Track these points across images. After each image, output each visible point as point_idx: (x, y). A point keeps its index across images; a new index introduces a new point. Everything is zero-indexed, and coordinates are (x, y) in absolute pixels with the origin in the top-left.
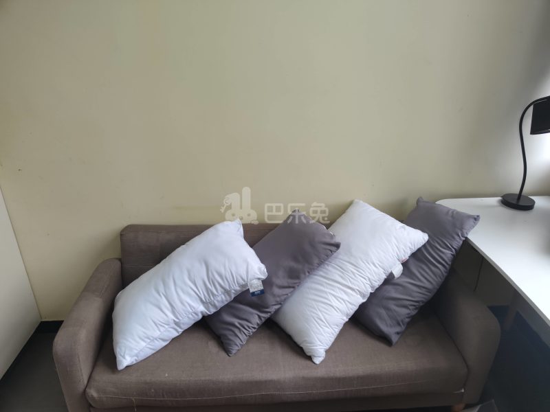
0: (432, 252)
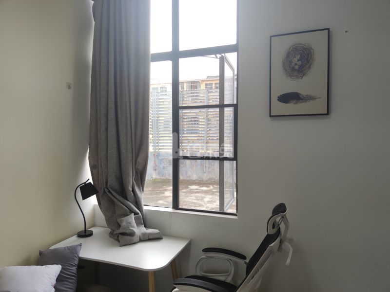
0: (67, 272)
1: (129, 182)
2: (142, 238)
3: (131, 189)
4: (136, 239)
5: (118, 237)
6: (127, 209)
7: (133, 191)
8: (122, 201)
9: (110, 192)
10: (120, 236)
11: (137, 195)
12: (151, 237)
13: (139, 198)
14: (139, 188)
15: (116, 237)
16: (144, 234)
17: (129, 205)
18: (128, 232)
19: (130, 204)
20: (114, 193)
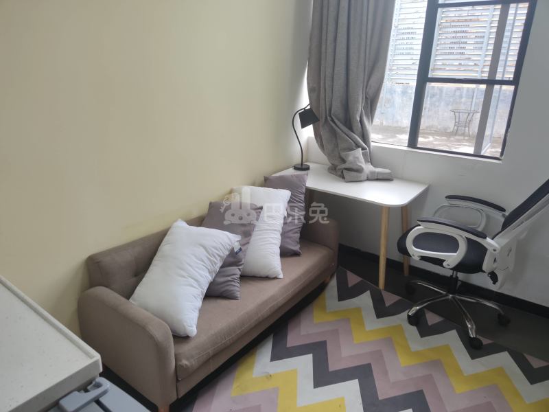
1: (357, 110)
2: (370, 177)
3: (359, 119)
4: (364, 176)
5: (342, 172)
6: (353, 143)
7: (361, 121)
8: (347, 133)
9: (333, 121)
10: (345, 172)
11: (365, 127)
12: (380, 177)
13: (367, 130)
14: (368, 118)
15: (340, 173)
16: (372, 173)
17: (355, 138)
18: (355, 167)
19: (357, 137)
20: (338, 123)
